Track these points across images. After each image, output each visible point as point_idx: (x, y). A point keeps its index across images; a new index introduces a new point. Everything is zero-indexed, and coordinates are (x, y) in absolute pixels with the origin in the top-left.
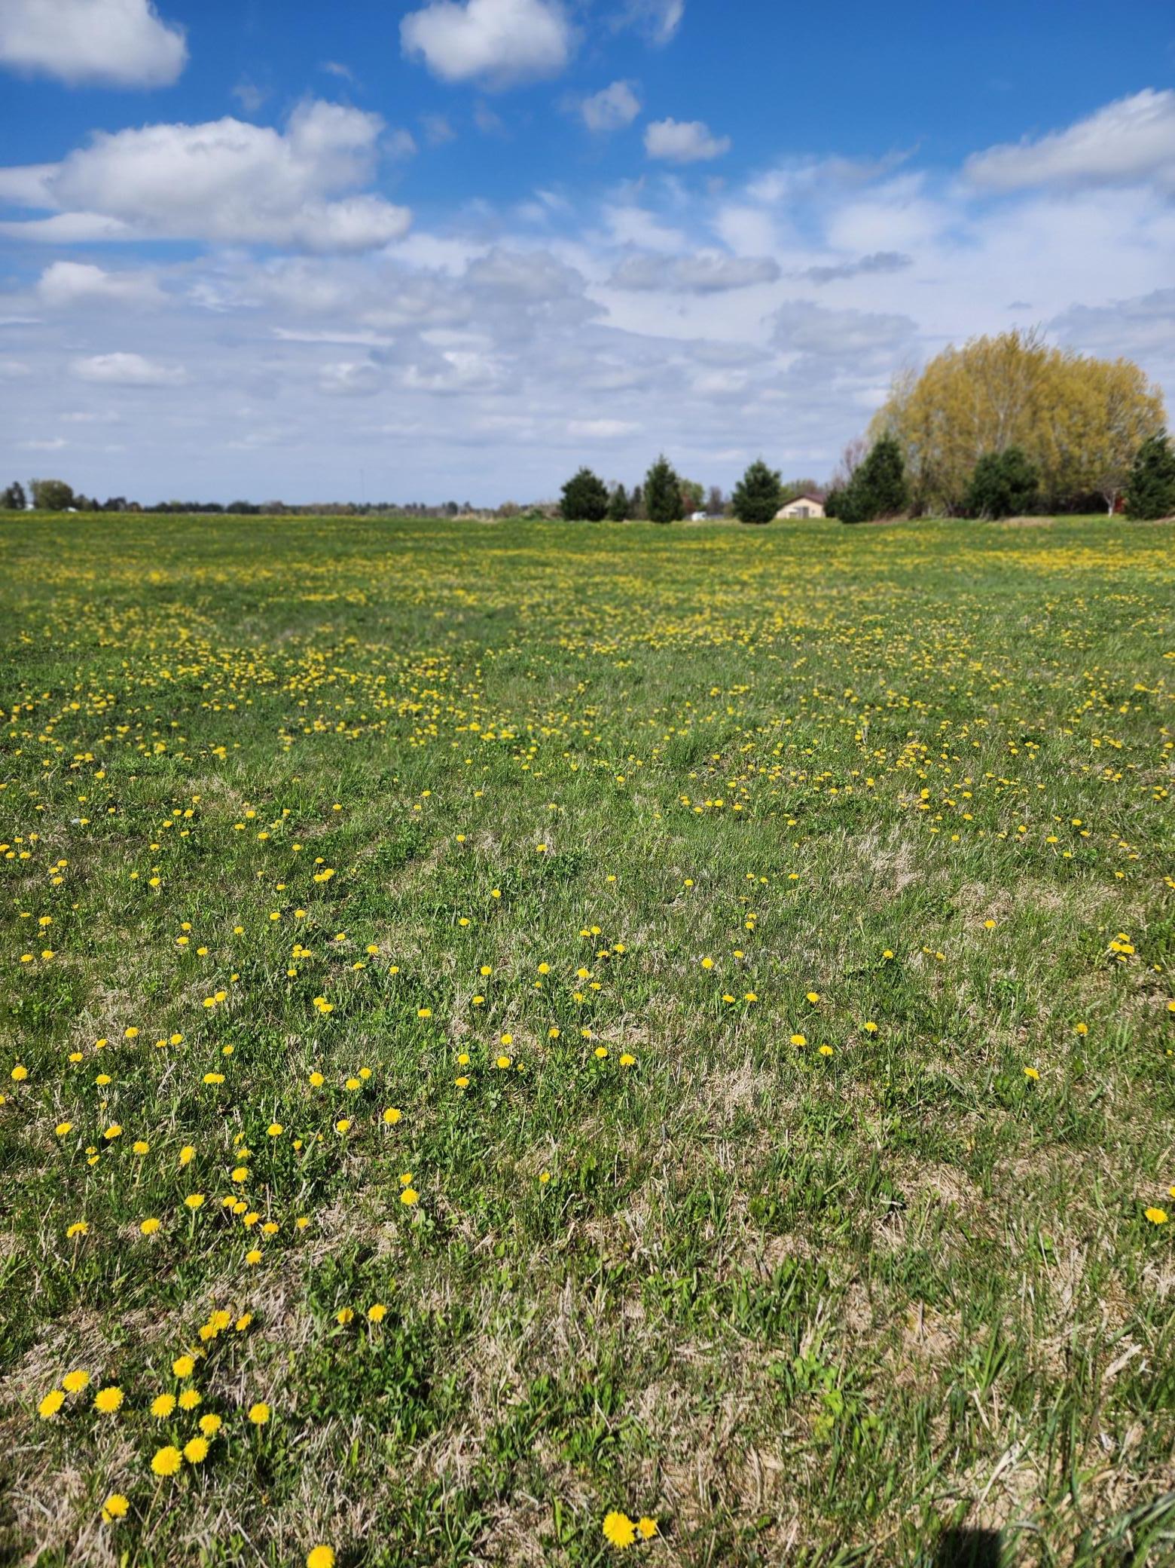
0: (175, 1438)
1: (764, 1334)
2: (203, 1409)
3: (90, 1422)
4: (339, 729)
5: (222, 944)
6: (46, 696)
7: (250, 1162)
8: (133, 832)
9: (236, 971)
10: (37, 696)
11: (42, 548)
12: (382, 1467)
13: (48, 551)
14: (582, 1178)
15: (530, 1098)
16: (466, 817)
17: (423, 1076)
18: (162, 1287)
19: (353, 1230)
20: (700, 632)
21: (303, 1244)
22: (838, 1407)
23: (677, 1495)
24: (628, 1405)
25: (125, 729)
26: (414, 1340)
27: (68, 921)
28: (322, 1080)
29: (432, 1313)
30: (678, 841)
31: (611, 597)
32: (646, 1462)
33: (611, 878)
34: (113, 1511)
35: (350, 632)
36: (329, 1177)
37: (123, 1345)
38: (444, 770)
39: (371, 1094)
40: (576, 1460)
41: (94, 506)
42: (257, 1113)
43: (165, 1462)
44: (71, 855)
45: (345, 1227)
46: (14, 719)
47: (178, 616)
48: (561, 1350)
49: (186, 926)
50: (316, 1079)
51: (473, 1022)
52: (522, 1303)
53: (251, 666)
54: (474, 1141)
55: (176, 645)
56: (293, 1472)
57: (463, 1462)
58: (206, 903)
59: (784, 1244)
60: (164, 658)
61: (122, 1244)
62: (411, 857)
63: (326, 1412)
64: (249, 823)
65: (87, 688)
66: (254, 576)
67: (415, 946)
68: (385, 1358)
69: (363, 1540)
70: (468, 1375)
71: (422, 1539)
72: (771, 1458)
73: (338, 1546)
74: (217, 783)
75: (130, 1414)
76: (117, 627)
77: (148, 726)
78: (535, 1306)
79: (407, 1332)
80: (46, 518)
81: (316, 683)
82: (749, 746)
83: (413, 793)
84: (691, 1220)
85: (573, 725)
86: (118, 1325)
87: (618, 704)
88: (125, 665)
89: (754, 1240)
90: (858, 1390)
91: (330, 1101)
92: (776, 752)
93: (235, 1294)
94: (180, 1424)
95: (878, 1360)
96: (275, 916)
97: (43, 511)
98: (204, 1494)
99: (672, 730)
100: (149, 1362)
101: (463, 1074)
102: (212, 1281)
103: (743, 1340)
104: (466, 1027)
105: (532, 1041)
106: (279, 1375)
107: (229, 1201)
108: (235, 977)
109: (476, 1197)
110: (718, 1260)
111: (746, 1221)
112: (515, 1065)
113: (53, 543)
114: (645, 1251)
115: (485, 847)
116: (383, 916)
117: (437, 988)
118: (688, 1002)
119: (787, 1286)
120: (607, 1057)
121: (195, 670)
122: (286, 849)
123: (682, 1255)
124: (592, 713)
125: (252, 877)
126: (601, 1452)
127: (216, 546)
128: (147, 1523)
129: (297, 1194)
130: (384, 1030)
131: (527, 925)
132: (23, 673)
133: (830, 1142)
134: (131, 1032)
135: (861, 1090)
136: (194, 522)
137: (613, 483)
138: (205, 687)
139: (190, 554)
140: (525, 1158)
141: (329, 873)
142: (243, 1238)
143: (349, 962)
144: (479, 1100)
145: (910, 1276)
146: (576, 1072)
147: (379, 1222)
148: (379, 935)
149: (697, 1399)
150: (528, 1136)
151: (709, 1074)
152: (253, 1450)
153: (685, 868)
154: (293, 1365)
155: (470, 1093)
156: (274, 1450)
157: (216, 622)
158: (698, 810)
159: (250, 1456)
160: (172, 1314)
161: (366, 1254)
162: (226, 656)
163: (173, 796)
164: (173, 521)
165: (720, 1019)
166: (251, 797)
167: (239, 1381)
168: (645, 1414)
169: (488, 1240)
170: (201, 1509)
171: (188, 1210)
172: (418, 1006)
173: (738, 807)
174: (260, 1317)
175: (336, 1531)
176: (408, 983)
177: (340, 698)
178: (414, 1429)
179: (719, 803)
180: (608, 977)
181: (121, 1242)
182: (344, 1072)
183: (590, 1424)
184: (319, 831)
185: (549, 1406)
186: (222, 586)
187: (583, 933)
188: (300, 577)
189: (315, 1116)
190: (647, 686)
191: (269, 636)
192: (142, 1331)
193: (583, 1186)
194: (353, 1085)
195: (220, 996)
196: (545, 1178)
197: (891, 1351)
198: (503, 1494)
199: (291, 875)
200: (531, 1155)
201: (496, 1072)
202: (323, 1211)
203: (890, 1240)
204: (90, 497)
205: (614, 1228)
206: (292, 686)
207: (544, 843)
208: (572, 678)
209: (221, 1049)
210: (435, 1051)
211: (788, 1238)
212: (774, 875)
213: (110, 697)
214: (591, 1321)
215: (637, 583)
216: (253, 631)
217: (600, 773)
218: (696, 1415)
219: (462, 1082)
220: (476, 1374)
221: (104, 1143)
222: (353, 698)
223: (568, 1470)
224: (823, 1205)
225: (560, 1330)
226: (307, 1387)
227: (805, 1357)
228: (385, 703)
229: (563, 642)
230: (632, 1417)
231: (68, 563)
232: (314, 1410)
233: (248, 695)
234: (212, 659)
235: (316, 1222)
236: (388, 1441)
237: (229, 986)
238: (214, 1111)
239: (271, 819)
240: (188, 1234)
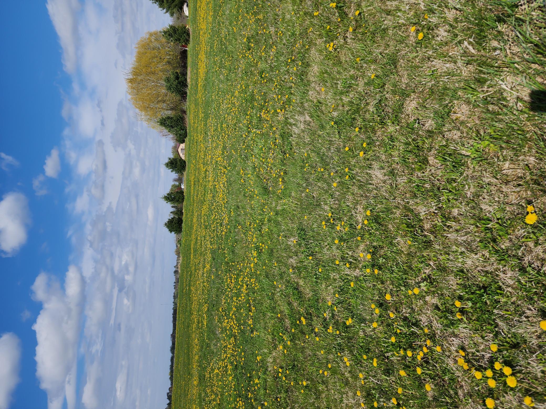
0: (503, 379)
1: (463, 167)
2: (492, 368)
4: (252, 315)
5: (327, 359)
7: (405, 350)
8: (287, 391)
9: (337, 354)
12: (512, 303)
14: (409, 230)
15: (382, 248)
16: (284, 269)
17: (374, 285)
18: (450, 383)
19: (429, 312)
20: (222, 185)
21: (434, 331)
22: (487, 143)
23: (519, 198)
24: (488, 215)
25: (250, 394)
26: (467, 290)
28: (375, 323)
29: (457, 284)
30: (293, 194)
31: (208, 216)
32: (508, 209)
33: (306, 217)
34: (530, 402)
35: (218, 310)
36: (410, 321)
37: (471, 398)
38: (267, 276)
39: (381, 305)
40: (507, 233)
41: (169, 404)
42: (387, 347)
43: (512, 382)
45: (428, 315)
47: (210, 373)
48: (469, 238)
49: (321, 372)
50: (375, 325)
51: (355, 267)
52: (453, 252)
53: (229, 346)
54: (397, 268)
55: (220, 374)
56: (515, 335)
57: (509, 274)
58: (312, 365)
59: (431, 160)
60: (225, 379)
61: (435, 399)
62: (298, 289)
63: (493, 323)
64: (284, 348)
66: (197, 345)
67: (329, 288)
68: (473, 301)
69: (538, 310)
70: (479, 271)
71: (537, 289)
72: (505, 165)
73: (540, 319)
74: (270, 360)
75: (495, 395)
76: (213, 397)
77: (249, 385)
78: (454, 247)
79: (464, 293)
81: (235, 322)
82: (261, 169)
83: (275, 287)
84: (424, 192)
85: (252, 230)
86: (464, 400)
87: (246, 214)
88: (227, 394)
89: (430, 170)
90: (481, 135)
91: (383, 319)
92: (264, 160)
93: (452, 356)
94: (498, 377)
95: (471, 129)
96: (317, 339)
98: (523, 368)
99: (255, 196)
100: (477, 389)
101: (373, 271)
102: (447, 364)
103: (465, 175)
104: (357, 270)
105: (362, 247)
106: (481, 340)
107: (419, 358)
108: (339, 354)
109: (416, 267)
110: (437, 183)
111: (424, 173)
112: (370, 253)
114: (434, 208)
115: (294, 262)
116: (318, 299)
117: (343, 280)
118: (348, 191)
119: (446, 159)
120: (368, 220)
121: (229, 367)
122: (294, 334)
123: (435, 195)
124: (249, 223)
125: (303, 347)
126: (504, 225)
127: (185, 359)
128: (534, 390)
129: (416, 333)
130: (358, 299)
131: (322, 248)
133: (397, 143)
134: (359, 393)
135: (379, 133)
136: (177, 367)
137: (170, 215)
138: (235, 364)
139: (188, 369)
140: (402, 249)
141: (302, 319)
142: (432, 353)
143: (334, 312)
144: (383, 266)
145: (442, 118)
146: (373, 231)
147: (426, 303)
148: (324, 301)
149: (485, 191)
150: (395, 248)
151: (373, 185)
152: (507, 350)
153: (302, 192)
154: (477, 335)
155: (380, 269)
156: (507, 342)
157: (213, 359)
158: (283, 187)
159: (509, 351)
160: (460, 380)
161: (437, 308)
162: (225, 355)
163: (274, 376)
164: (176, 375)
165: (354, 181)
166: (275, 347)
167: (483, 355)
168: (491, 209)
169: (432, 263)
170: (528, 369)
171: (423, 373)
172: (350, 287)
173: (282, 174)
174: (460, 347)
175: (535, 320)
176: (342, 291)
177: (241, 314)
178: (498, 291)
179: (280, 180)
180: (340, 219)
181: (434, 399)
182: (373, 314)
183: (495, 228)
184: (288, 322)
185: (489, 242)
186: (200, 357)
187: (324, 228)
188: (198, 328)
189: (388, 325)
190: (240, 204)
191: (218, 340)
192: (466, 391)
193: (412, 229)
194: (377, 311)
195: (346, 359)
196: (409, 243)
197: (467, 124)
198: (519, 259)
199: (303, 333)
200: (401, 247)
201: (373, 259)
202: (422, 323)
203: (430, 124)
204: (166, 406)
205: (427, 218)
206: (236, 331)
207: (293, 241)
208: (236, 230)
209: (365, 360)
210: (365, 281)
211: (429, 158)
212: (305, 161)
213: (238, 400)
214: (459, 227)
215: (204, 207)
216: (216, 345)
217: (269, 221)
218: (491, 191)
219: (376, 271)
220: (479, 268)
221: (398, 404)
222: (241, 309)
223: (511, 236)
224: (418, 146)
225: (462, 238)
226: (484, 330)
227: (470, 153)
228: (243, 298)
229: (224, 233)
230: (492, 213)
232: (493, 327)
233: (239, 348)
234: (226, 361)
235: (426, 326)
236: (503, 301)
237: (342, 356)
238: (387, 363)
239: (283, 340)
240: (431, 373)
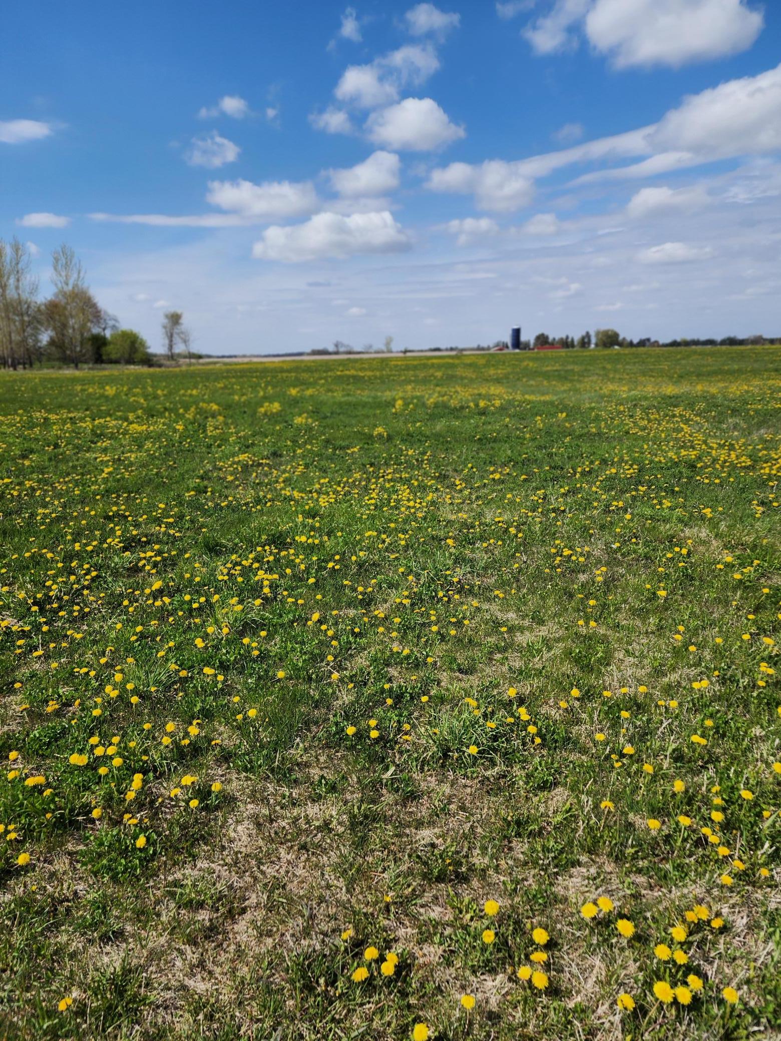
0: (668, 979)
2: (689, 969)
3: (609, 935)
5: (705, 646)
6: (597, 463)
7: (724, 810)
8: (647, 557)
9: (715, 669)
10: (592, 462)
11: (598, 371)
13: (602, 373)
18: (660, 869)
21: (762, 888)
25: (644, 489)
27: (604, 606)
34: (624, 1003)
37: (631, 895)
41: (631, 344)
42: (729, 776)
43: (662, 991)
44: (607, 564)
46: (578, 475)
47: (681, 416)
49: (680, 628)
53: (733, 456)
55: (680, 435)
58: (693, 614)
60: (671, 444)
61: (631, 827)
64: (727, 565)
65: (622, 460)
66: (737, 389)
74: (704, 533)
75: (637, 945)
76: (640, 422)
77: (659, 488)
80: (602, 353)
86: (629, 879)
88: (645, 447)
93: (710, 899)
94: (671, 970)
96: (746, 637)
97: (600, 348)
100: (648, 915)
102: (695, 882)
106: (742, 975)
107: (706, 831)
108: (716, 673)
113: (604, 368)
121: (692, 454)
122: (754, 589)
125: (727, 603)
127: (709, 368)
128: (644, 1024)
129: (759, 849)
132: (585, 448)
134: (642, 689)
136: (695, 352)
138: (699, 465)
139: (689, 374)
152: (722, 1017)
154: (753, 973)
156: (738, 1027)
157: (707, 421)
159: (719, 1020)
160: (664, 890)
162: (715, 446)
163: (673, 537)
164: (680, 353)
166: (729, 547)
167: (711, 963)
171: (677, 823)
174: (729, 926)
181: (630, 825)
186: (713, 397)
191: (748, 433)
192: (643, 892)
195: (705, 683)
199: (759, 609)
204: (628, 339)
206: (765, 470)
209: (703, 720)
213: (635, 467)
216: (735, 428)
221: (622, 756)
231: (612, 380)
233: (730, 475)
234: (704, 447)
235: (773, 876)
237: (708, 677)
238: (695, 762)
239: (743, 565)
240: (676, 841)
